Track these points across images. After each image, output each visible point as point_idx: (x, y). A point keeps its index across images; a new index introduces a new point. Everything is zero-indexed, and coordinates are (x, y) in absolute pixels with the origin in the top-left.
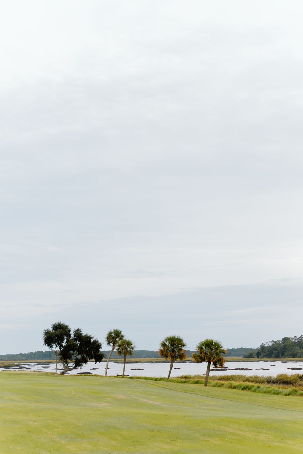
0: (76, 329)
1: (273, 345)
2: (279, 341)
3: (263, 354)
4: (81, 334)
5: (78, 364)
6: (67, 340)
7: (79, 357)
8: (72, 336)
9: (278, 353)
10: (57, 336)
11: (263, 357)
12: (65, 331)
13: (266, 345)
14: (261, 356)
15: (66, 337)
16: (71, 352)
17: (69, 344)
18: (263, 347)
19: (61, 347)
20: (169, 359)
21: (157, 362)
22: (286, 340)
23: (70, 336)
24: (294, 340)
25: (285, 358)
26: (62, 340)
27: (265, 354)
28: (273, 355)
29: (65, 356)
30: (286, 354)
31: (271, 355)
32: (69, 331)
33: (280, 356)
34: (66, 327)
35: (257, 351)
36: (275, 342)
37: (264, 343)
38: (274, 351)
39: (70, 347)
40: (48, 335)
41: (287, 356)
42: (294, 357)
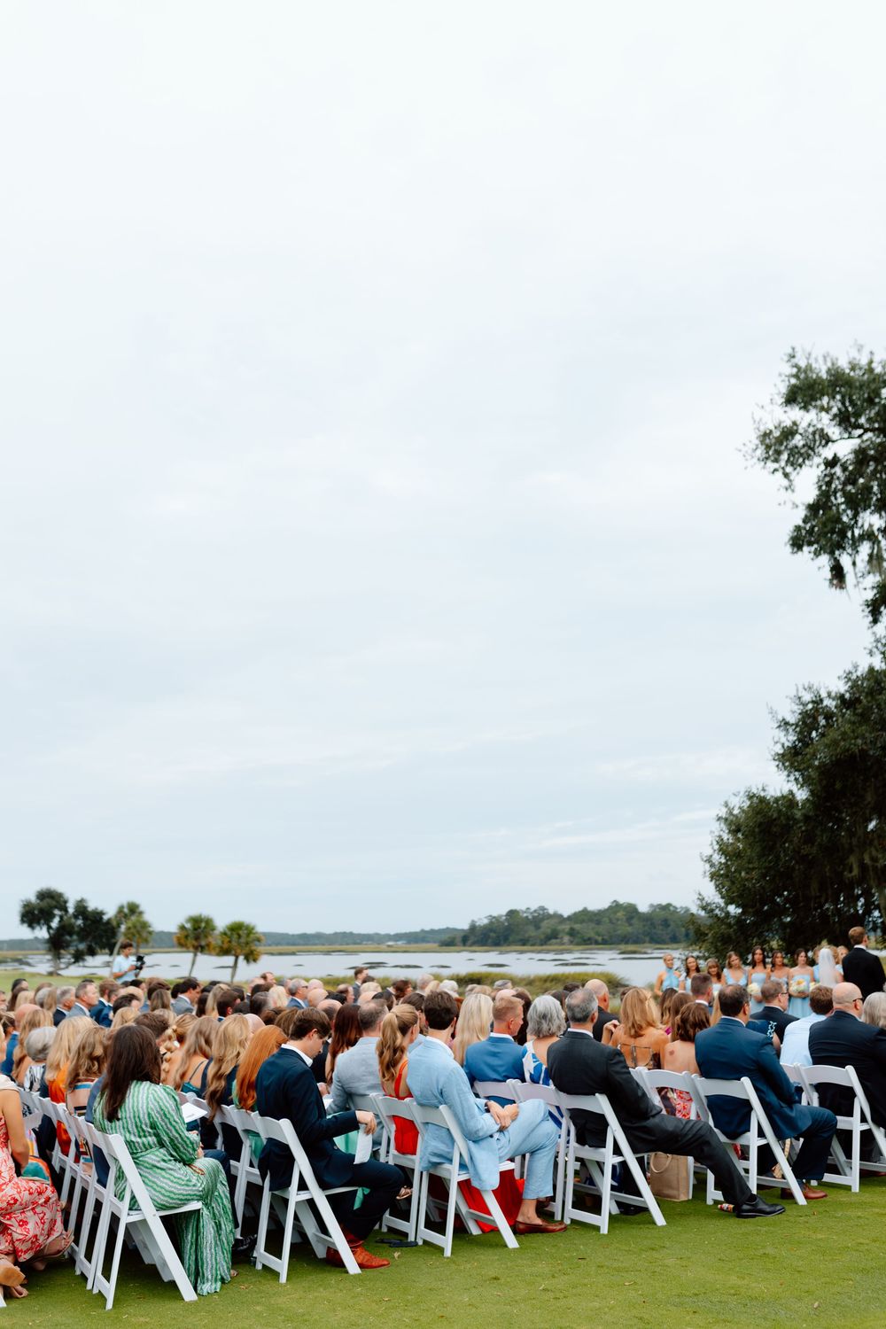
0: (79, 899)
1: (491, 923)
2: (500, 916)
3: (472, 939)
4: (85, 908)
5: (78, 957)
6: (61, 917)
7: (82, 946)
8: (71, 910)
9: (498, 937)
10: (41, 911)
11: (473, 944)
12: (58, 902)
13: (477, 924)
14: (470, 942)
15: (57, 912)
16: (68, 938)
17: (63, 923)
18: (473, 928)
19: (49, 928)
20: (191, 949)
21: (281, 954)
22: (512, 913)
23: (66, 910)
24: (525, 915)
25: (508, 945)
26: (52, 916)
27: (476, 939)
28: (490, 941)
29: (56, 944)
30: (511, 939)
31: (486, 941)
32: (66, 902)
33: (502, 942)
34: (60, 895)
35: (462, 934)
36: (494, 917)
37: (476, 919)
38: (492, 934)
39: (65, 929)
40: (27, 908)
41: (513, 942)
42: (524, 945)
